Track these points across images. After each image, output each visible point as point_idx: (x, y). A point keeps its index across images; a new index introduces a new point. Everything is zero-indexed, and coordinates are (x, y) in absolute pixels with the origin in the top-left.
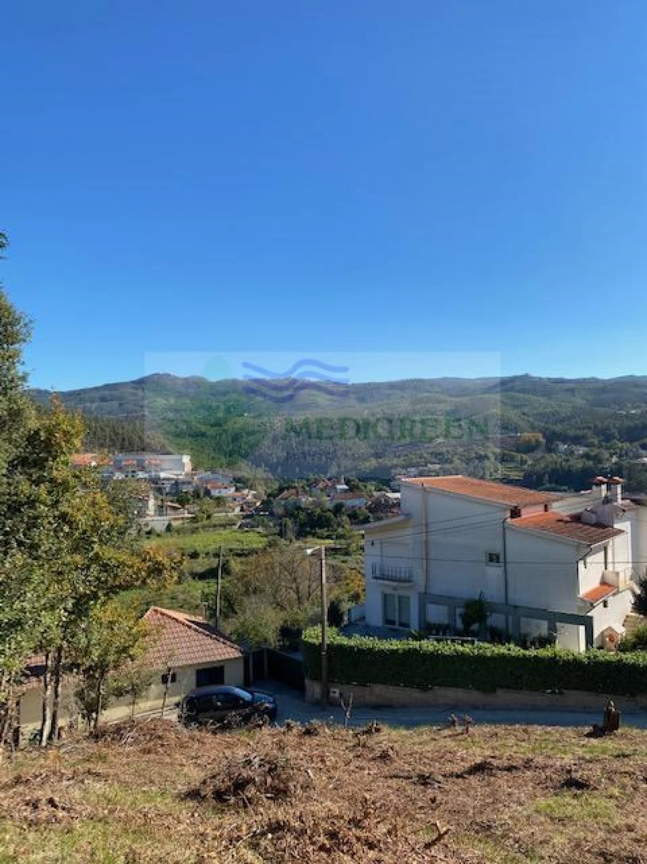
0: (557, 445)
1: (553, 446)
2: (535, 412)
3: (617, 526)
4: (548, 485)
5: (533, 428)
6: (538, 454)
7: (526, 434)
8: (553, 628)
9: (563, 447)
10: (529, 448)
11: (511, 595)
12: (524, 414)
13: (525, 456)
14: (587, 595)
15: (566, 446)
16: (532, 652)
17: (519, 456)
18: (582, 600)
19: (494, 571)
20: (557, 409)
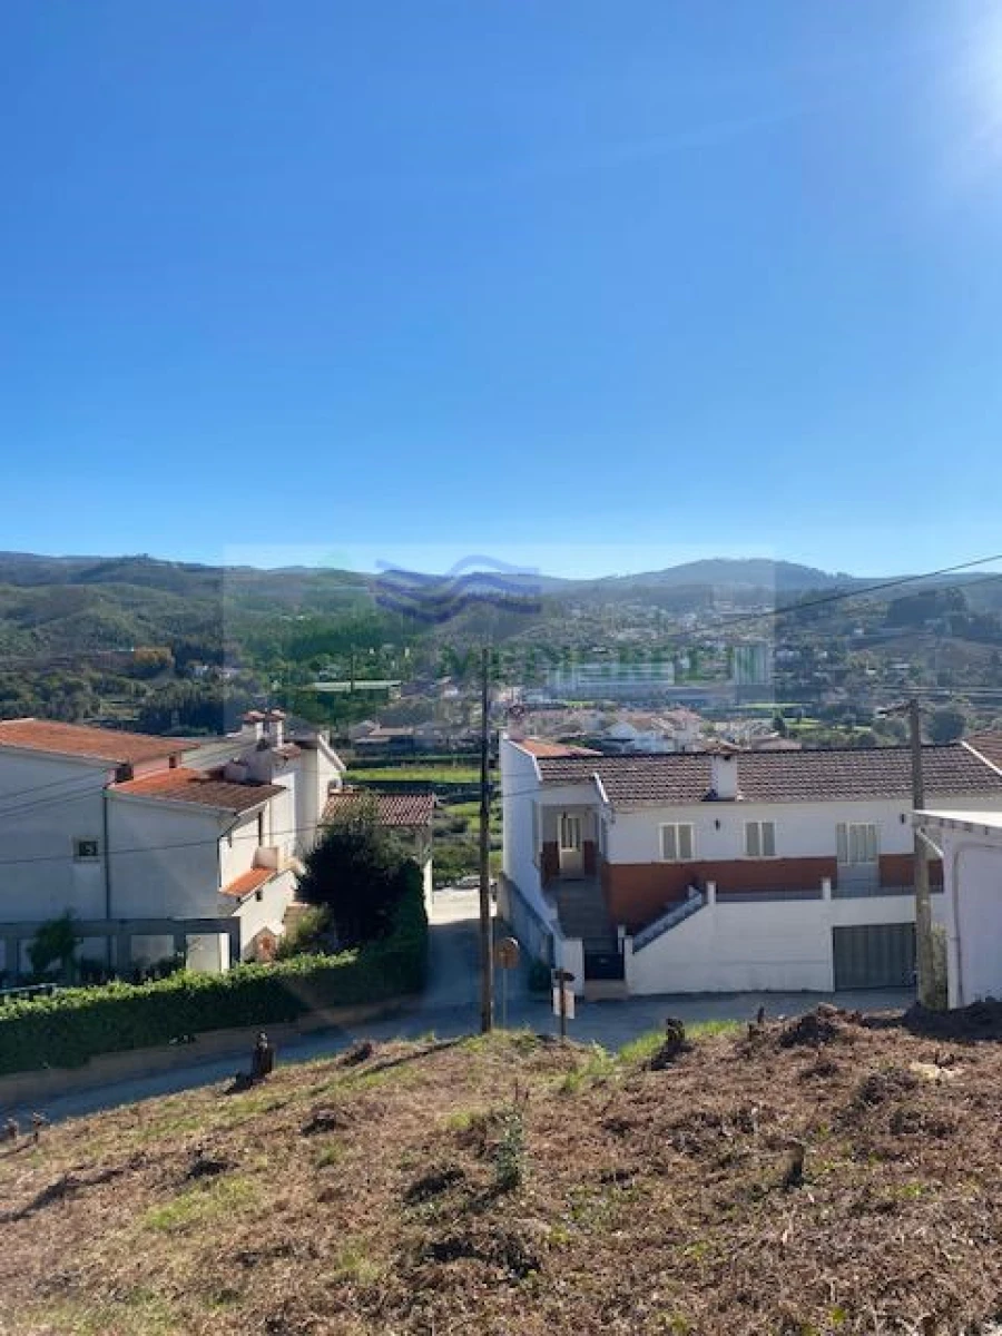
0: (193, 667)
1: (187, 667)
2: (159, 614)
3: (276, 781)
4: (179, 728)
5: (155, 640)
6: (164, 680)
7: (144, 649)
8: (182, 946)
9: (203, 669)
10: (149, 671)
11: (115, 905)
12: (141, 617)
13: (143, 685)
14: (232, 887)
15: (206, 668)
16: (149, 987)
17: (132, 684)
18: (226, 895)
19: (89, 871)
20: (191, 610)
